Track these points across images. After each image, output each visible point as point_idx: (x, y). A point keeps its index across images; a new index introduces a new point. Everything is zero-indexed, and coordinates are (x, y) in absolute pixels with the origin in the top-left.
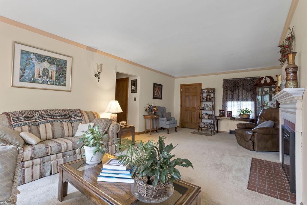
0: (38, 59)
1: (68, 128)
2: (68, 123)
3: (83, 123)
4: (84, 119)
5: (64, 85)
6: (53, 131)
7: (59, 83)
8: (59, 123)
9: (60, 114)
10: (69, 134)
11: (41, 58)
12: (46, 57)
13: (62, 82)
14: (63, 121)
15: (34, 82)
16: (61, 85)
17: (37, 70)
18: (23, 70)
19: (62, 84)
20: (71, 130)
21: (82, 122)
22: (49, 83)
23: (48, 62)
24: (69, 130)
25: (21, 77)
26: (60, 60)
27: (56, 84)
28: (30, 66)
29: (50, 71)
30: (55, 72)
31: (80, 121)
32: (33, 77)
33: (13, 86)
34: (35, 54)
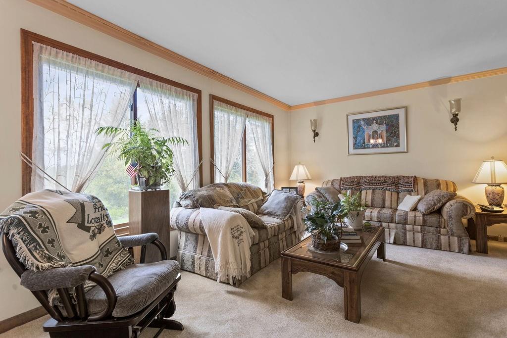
0: (367, 124)
1: (391, 198)
2: (393, 193)
3: (414, 195)
4: (416, 189)
5: (398, 146)
6: (373, 199)
7: (391, 145)
8: (380, 192)
9: (385, 181)
10: (391, 205)
11: (369, 122)
12: (374, 119)
13: (395, 142)
14: (386, 189)
15: (365, 148)
16: (393, 146)
17: (367, 135)
18: (355, 138)
19: (395, 144)
20: (396, 202)
21: (412, 193)
22: (379, 146)
23: (377, 123)
24: (391, 200)
25: (355, 144)
26: (390, 117)
27: (387, 146)
28: (361, 132)
29: (379, 132)
30: (385, 132)
31: (409, 191)
32: (364, 143)
33: (349, 155)
34: (364, 120)
